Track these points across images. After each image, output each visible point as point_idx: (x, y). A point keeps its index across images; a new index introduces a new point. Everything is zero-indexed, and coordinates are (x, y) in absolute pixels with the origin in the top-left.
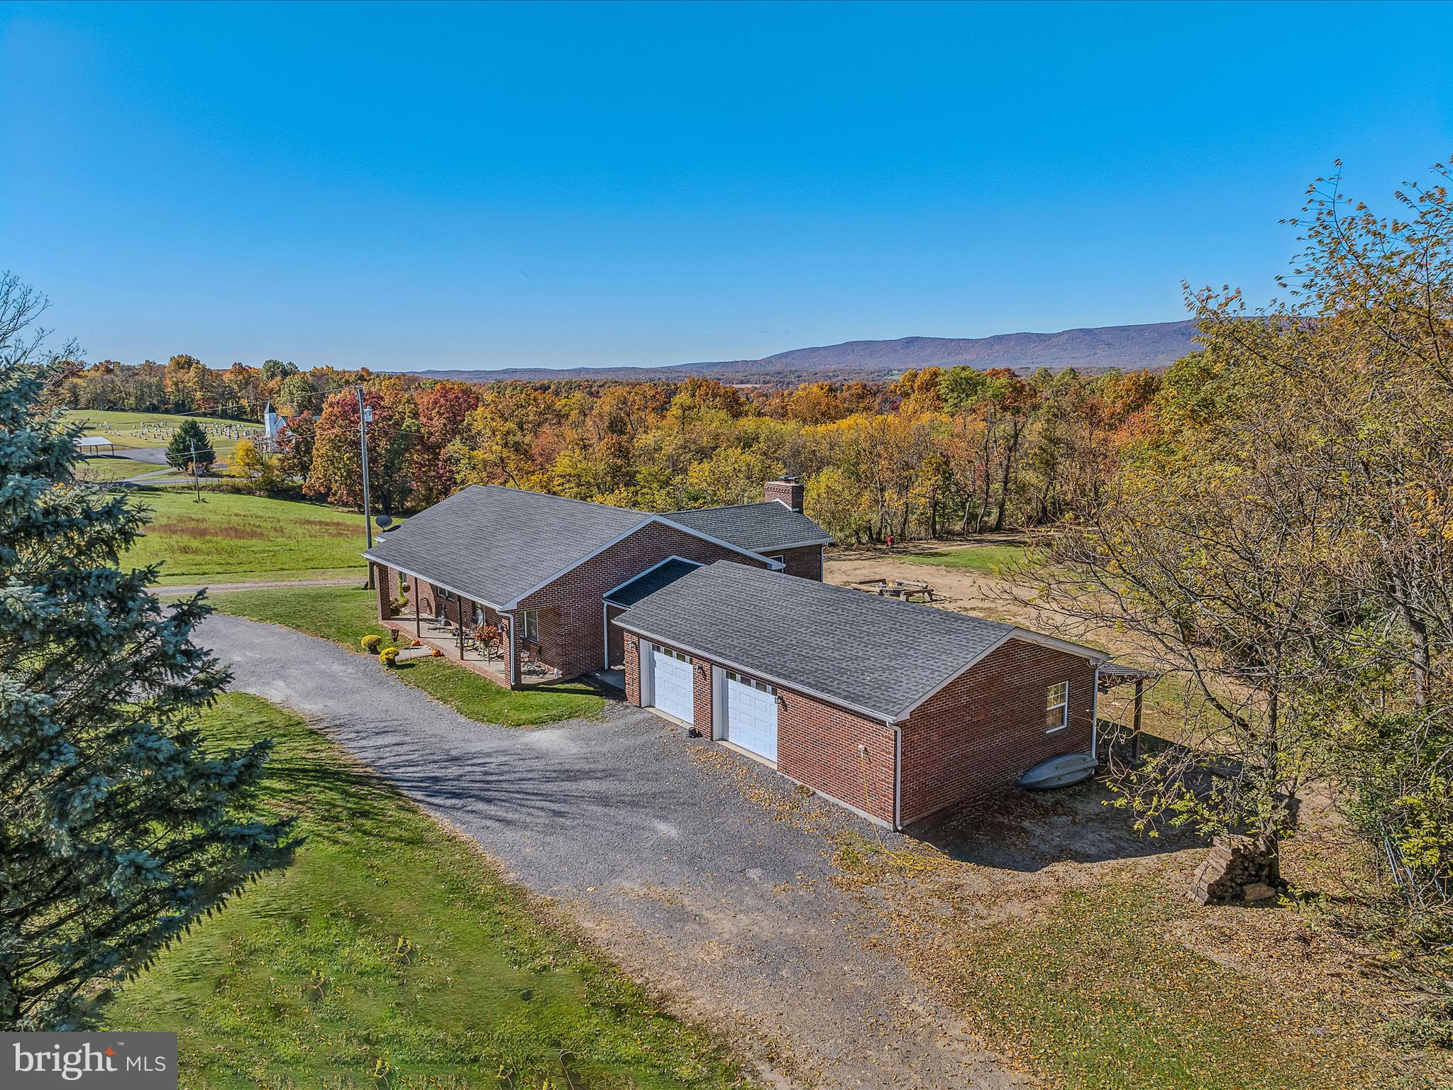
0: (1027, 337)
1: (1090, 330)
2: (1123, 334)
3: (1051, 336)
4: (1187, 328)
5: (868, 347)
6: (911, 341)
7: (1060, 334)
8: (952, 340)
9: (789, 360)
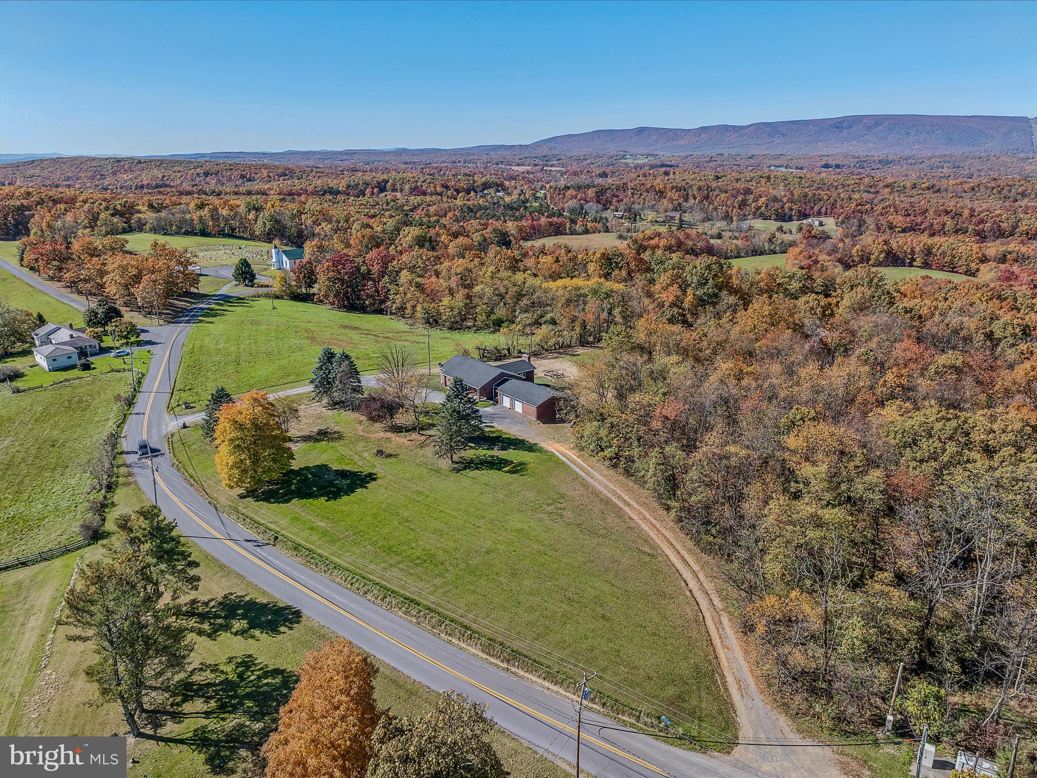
0: (725, 128)
1: (770, 123)
2: (794, 127)
3: (742, 128)
4: (840, 123)
5: (611, 134)
6: (641, 131)
7: (749, 126)
8: (671, 130)
9: (552, 144)
